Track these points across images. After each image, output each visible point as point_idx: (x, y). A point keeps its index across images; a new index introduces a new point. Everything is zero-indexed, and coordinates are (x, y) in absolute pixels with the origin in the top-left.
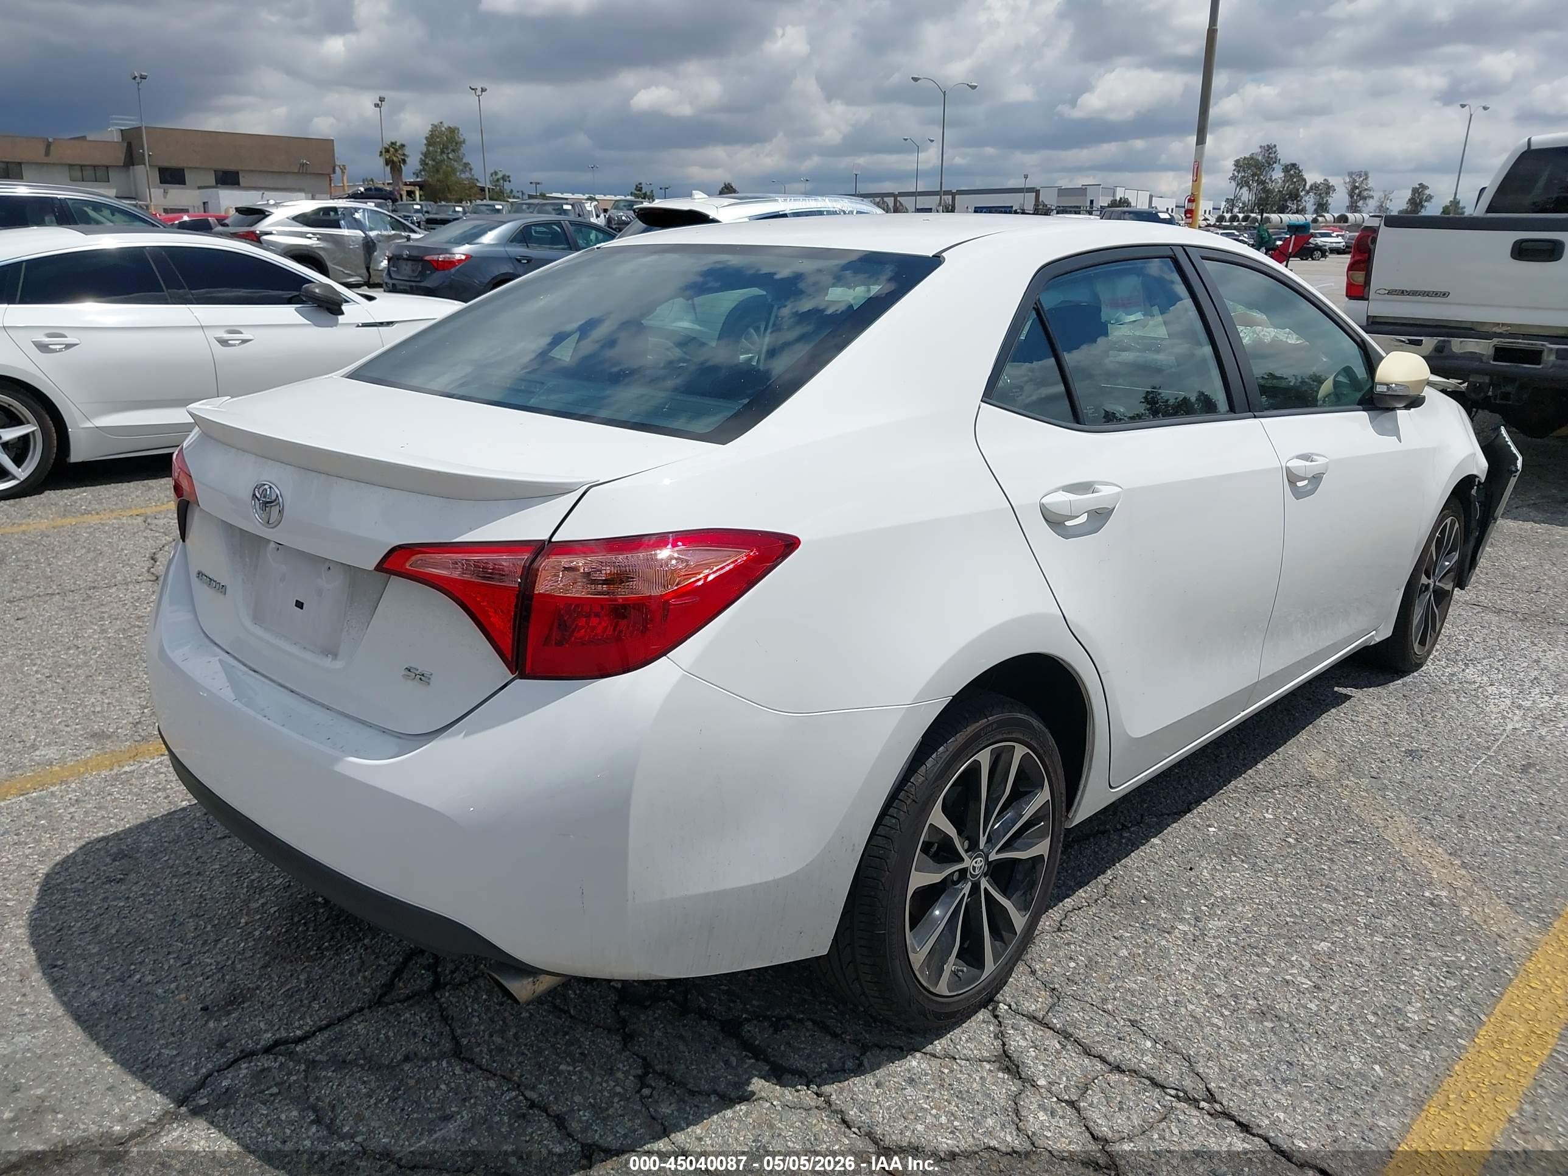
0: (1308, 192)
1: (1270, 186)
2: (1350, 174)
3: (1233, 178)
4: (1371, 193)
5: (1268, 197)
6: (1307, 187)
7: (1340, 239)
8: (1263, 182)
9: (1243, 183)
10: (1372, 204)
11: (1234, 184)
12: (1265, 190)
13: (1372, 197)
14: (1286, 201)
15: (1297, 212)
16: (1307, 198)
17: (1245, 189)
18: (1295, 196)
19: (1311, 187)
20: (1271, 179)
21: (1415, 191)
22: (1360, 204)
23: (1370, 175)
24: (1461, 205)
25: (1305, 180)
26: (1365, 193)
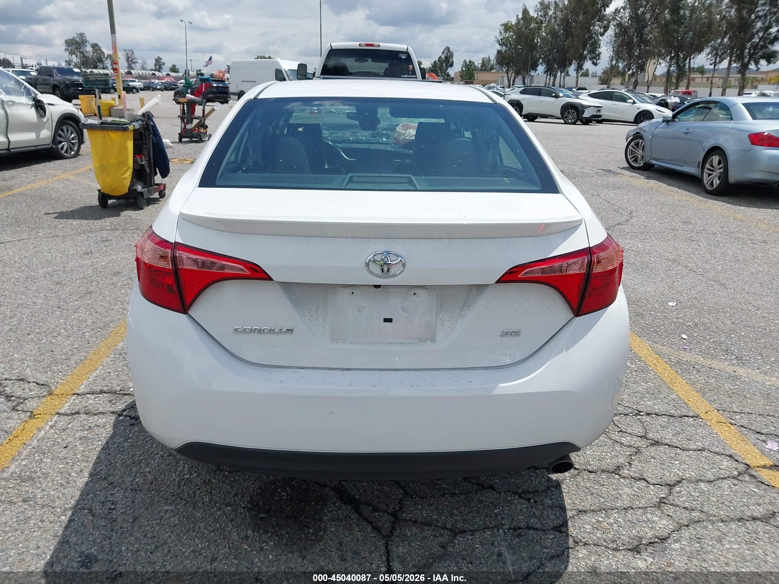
0: (106, 59)
1: (86, 54)
2: (125, 50)
3: (66, 50)
4: (137, 61)
5: (86, 60)
6: (106, 56)
7: (140, 83)
8: (83, 53)
9: (72, 53)
10: (138, 66)
11: (67, 53)
12: (84, 56)
13: (137, 62)
14: (96, 63)
15: (104, 68)
16: (107, 62)
17: (74, 56)
18: (101, 60)
19: (107, 56)
20: (86, 51)
21: (156, 60)
22: (133, 65)
23: (134, 51)
24: (177, 67)
25: (103, 52)
26: (134, 60)
